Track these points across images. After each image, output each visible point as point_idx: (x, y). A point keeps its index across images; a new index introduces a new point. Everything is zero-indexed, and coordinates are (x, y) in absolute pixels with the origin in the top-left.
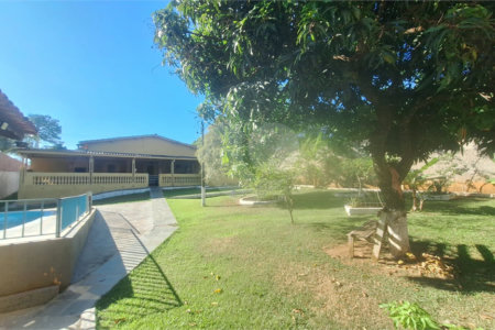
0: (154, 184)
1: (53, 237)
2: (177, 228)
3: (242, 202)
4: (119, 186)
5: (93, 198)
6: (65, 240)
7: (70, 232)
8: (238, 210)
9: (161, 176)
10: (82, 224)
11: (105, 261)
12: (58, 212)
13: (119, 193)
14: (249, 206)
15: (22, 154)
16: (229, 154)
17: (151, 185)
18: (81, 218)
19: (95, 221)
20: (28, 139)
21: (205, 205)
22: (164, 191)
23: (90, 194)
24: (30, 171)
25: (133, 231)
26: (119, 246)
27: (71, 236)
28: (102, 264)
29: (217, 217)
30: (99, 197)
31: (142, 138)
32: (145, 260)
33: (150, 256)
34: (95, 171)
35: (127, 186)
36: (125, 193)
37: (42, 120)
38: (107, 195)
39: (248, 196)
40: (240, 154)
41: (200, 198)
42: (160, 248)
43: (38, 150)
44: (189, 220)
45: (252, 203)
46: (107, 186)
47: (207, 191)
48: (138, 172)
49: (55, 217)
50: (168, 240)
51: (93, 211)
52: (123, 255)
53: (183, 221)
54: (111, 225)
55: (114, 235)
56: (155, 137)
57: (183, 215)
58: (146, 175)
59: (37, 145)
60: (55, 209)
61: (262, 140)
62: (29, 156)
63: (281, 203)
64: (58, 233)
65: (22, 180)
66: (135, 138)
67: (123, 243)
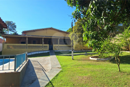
0: (51, 49)
1: (13, 71)
2: (61, 69)
3: (91, 58)
4: (37, 49)
5: (28, 54)
6: (18, 73)
7: (19, 69)
8: (89, 62)
9: (54, 45)
10: (24, 66)
11: (33, 82)
12: (15, 60)
13: (37, 53)
14: (94, 61)
15: (3, 37)
16: (87, 36)
17: (50, 49)
18: (23, 63)
19: (28, 64)
20: (5, 30)
21: (73, 59)
22: (55, 52)
23: (27, 53)
24: (6, 43)
25: (43, 70)
26: (38, 76)
27: (20, 71)
28: (31, 83)
29: (80, 65)
30: (30, 54)
31: (46, 29)
32: (48, 83)
33: (50, 82)
34: (28, 43)
35: (40, 49)
36: (40, 52)
37: (10, 23)
38: (33, 53)
39: (94, 55)
40: (93, 35)
41: (71, 56)
42: (54, 78)
43: (9, 35)
44: (66, 66)
45: (96, 59)
46: (33, 50)
47: (74, 53)
48: (44, 44)
49: (14, 62)
50: (58, 75)
51: (28, 60)
52: (39, 80)
53: (64, 66)
54: (34, 66)
55: (36, 71)
56: (51, 29)
57: (64, 64)
58: (48, 45)
59: (8, 33)
60: (14, 59)
61: (105, 28)
62: (6, 37)
63: (113, 60)
64: (15, 70)
65: (3, 47)
66: (43, 29)
67: (39, 75)
